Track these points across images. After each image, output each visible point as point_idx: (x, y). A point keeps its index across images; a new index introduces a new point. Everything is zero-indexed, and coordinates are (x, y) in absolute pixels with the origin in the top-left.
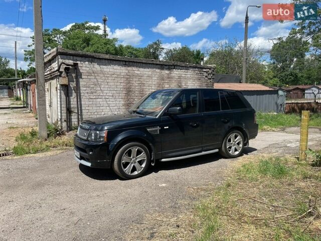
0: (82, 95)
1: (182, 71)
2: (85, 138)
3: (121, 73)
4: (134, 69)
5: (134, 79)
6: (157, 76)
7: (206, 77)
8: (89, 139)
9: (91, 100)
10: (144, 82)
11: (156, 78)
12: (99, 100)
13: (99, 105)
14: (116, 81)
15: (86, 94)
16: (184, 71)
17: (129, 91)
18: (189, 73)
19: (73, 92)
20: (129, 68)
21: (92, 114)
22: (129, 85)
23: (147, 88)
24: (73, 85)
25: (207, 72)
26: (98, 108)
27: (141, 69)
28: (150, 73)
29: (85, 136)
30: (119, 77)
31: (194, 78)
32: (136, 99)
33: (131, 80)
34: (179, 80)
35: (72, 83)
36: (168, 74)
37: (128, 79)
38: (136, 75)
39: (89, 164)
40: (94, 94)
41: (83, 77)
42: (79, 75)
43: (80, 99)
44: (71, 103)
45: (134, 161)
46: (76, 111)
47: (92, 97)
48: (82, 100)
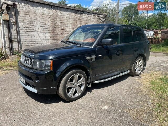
0: (20, 28)
1: (88, 15)
2: (30, 66)
3: (48, 14)
4: (58, 11)
5: (58, 19)
6: (72, 18)
7: (102, 20)
8: (34, 67)
9: (28, 33)
10: (64, 22)
11: (72, 19)
12: (33, 33)
13: (33, 37)
14: (45, 20)
15: (23, 28)
16: (89, 15)
17: (54, 28)
18: (92, 17)
19: (13, 26)
20: (54, 11)
21: (29, 43)
22: (54, 23)
23: (66, 25)
24: (13, 20)
25: (102, 17)
26: (33, 39)
27: (62, 12)
28: (68, 15)
29: (29, 64)
30: (47, 16)
31: (95, 21)
32: (59, 33)
33: (56, 19)
34: (86, 21)
35: (12, 19)
36: (80, 17)
37: (54, 18)
38: (59, 16)
39: (35, 91)
40: (30, 28)
41: (20, 15)
42: (17, 13)
43: (19, 32)
44: (12, 34)
45: (76, 85)
46: (17, 41)
47: (28, 31)
48: (21, 32)
